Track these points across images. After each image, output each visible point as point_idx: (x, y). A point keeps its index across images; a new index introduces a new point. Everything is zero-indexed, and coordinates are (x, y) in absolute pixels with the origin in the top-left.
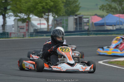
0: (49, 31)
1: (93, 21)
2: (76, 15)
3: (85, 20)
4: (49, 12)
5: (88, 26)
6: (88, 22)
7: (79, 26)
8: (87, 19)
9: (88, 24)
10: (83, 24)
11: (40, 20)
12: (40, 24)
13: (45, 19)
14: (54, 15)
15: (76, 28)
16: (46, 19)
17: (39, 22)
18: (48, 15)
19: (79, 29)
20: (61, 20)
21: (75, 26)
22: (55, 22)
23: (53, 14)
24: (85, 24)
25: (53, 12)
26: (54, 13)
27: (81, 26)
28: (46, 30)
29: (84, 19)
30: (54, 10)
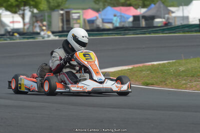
0: (25, 31)
1: (85, 17)
2: (62, 10)
3: (75, 16)
4: (25, 5)
5: (79, 23)
6: (79, 18)
7: (67, 24)
8: (78, 15)
9: (79, 21)
10: (72, 22)
11: (13, 17)
12: (13, 22)
13: (20, 14)
14: (31, 10)
15: (63, 27)
16: (21, 16)
17: (11, 20)
18: (24, 10)
19: (67, 28)
20: (42, 16)
21: (61, 25)
22: (34, 19)
23: (30, 8)
24: (74, 22)
25: (30, 5)
26: (32, 7)
27: (70, 24)
28: (22, 30)
29: (73, 15)
30: (32, 3)
